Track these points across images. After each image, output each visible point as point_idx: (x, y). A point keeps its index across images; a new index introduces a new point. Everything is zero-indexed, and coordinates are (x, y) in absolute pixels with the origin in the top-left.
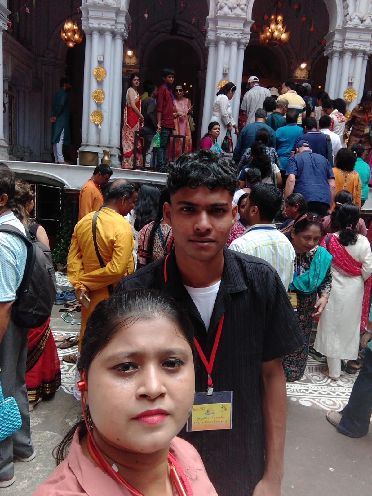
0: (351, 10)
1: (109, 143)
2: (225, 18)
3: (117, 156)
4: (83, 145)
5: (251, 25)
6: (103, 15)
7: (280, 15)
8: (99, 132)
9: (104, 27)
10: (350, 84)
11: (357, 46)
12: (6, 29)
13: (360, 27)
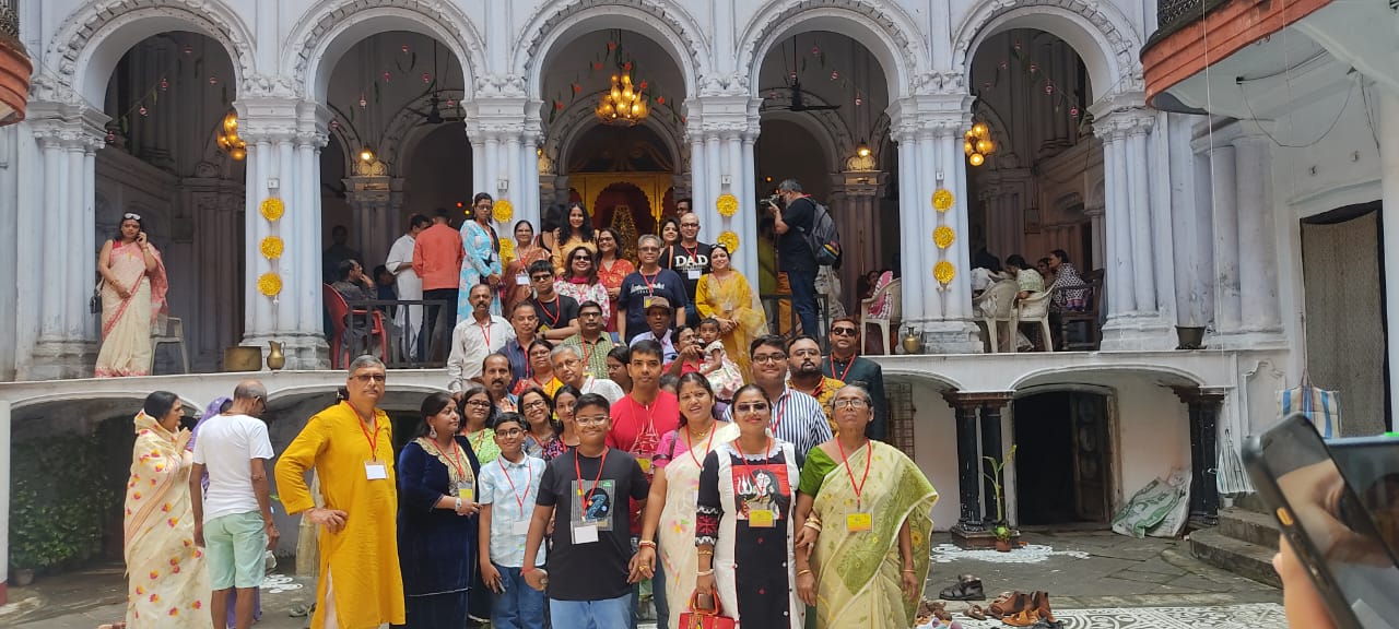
0: (703, 70)
1: (298, 328)
2: (489, 100)
3: (314, 349)
4: (247, 337)
5: (539, 108)
6: (274, 113)
7: (626, 74)
8: (275, 310)
9: (277, 131)
10: (725, 186)
11: (723, 124)
12: (102, 146)
13: (723, 95)
